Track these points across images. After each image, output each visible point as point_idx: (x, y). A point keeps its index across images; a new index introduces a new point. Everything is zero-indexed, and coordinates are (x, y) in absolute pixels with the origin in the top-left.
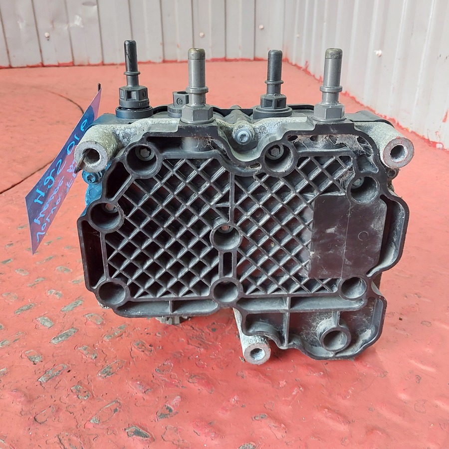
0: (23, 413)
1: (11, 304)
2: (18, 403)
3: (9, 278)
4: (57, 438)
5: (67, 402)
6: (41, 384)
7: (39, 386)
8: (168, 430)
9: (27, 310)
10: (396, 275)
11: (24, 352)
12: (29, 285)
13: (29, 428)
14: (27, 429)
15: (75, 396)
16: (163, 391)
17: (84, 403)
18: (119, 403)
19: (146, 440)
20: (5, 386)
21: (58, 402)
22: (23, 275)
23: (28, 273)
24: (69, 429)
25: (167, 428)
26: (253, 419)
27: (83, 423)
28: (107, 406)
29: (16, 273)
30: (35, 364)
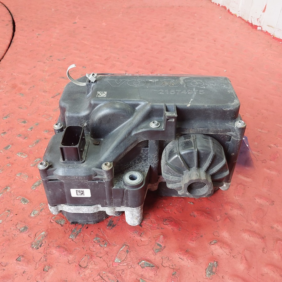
0: (70, 262)
1: (25, 181)
2: (64, 256)
3: (15, 160)
4: (99, 276)
5: (95, 250)
6: (73, 240)
7: (72, 241)
8: (164, 259)
9: (39, 185)
10: (260, 132)
11: (51, 218)
12: (31, 165)
13: (78, 272)
14: (78, 273)
15: (98, 246)
16: (151, 233)
17: (105, 249)
18: (128, 246)
19: (154, 269)
20: (50, 245)
21: (89, 251)
22: (24, 157)
23: (27, 156)
24: (104, 269)
25: (163, 258)
26: (210, 244)
27: (111, 263)
28: (121, 250)
29: (18, 156)
30: (62, 226)
